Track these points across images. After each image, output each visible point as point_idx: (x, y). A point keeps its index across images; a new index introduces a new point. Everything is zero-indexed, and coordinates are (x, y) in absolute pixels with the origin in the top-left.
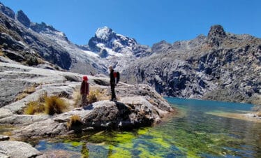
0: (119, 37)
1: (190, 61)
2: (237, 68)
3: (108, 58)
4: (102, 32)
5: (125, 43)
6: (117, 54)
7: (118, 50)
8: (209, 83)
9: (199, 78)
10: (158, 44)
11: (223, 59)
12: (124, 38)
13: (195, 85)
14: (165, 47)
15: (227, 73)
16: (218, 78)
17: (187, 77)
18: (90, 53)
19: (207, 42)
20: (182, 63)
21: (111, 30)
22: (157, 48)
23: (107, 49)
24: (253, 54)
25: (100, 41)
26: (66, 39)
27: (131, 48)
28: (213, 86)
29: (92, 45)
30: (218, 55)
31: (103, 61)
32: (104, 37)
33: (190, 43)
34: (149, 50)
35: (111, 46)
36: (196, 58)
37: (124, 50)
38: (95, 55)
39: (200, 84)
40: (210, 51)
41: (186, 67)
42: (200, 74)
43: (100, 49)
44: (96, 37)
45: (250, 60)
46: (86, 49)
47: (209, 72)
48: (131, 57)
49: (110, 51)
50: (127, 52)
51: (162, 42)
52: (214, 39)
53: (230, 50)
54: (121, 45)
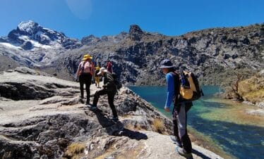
0: (46, 31)
1: (119, 51)
2: (157, 57)
3: (32, 50)
4: (26, 25)
5: (53, 36)
6: (44, 47)
7: (45, 42)
8: (139, 71)
9: (130, 67)
10: (87, 38)
11: (145, 51)
12: (52, 32)
13: (127, 73)
14: (94, 40)
15: (151, 62)
16: (145, 66)
17: (119, 65)
19: (130, 37)
20: (113, 54)
21: (36, 24)
22: (86, 41)
23: (32, 42)
24: (166, 46)
25: (23, 33)
27: (59, 41)
28: (143, 72)
29: (13, 37)
30: (141, 48)
31: (27, 53)
32: (28, 30)
33: (116, 38)
34: (79, 43)
36: (124, 49)
37: (52, 42)
38: (17, 48)
39: (131, 71)
40: (134, 44)
41: (116, 57)
42: (130, 63)
43: (23, 41)
44: (18, 29)
45: (165, 51)
46: (5, 41)
47: (136, 61)
48: (60, 49)
49: (36, 44)
50: (57, 45)
51: (91, 36)
52: (135, 35)
53: (149, 44)
54: (47, 37)
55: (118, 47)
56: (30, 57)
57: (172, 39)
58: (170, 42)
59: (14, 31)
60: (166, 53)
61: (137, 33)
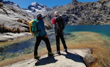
0: (40, 5)
1: (68, 11)
2: (86, 12)
3: (36, 12)
4: (33, 4)
5: (42, 7)
6: (40, 11)
7: (39, 9)
8: (78, 18)
9: (73, 17)
10: (55, 7)
11: (80, 9)
12: (42, 5)
13: (73, 19)
15: (83, 14)
16: (81, 16)
17: (68, 16)
18: (28, 11)
19: (72, 4)
20: (66, 12)
21: (37, 3)
22: (54, 8)
23: (36, 9)
24: (90, 6)
25: (33, 6)
26: (18, 6)
27: (45, 8)
28: (80, 19)
29: (29, 8)
30: (78, 8)
31: (34, 13)
32: (34, 5)
33: (66, 6)
34: (52, 9)
35: (37, 8)
36: (70, 10)
37: (42, 9)
38: (30, 11)
39: (74, 19)
40: (75, 7)
41: (67, 13)
42: (73, 15)
43: (32, 9)
44: (31, 5)
45: (90, 9)
46: (26, 9)
47: (76, 14)
48: (45, 11)
49: (37, 10)
50: (44, 10)
51: (56, 6)
52: (75, 3)
53: (82, 6)
54: (41, 7)
55: (67, 9)
56: (35, 15)
57: (93, 3)
58: (92, 4)
59: (30, 6)
60: (90, 10)
61: (75, 2)
